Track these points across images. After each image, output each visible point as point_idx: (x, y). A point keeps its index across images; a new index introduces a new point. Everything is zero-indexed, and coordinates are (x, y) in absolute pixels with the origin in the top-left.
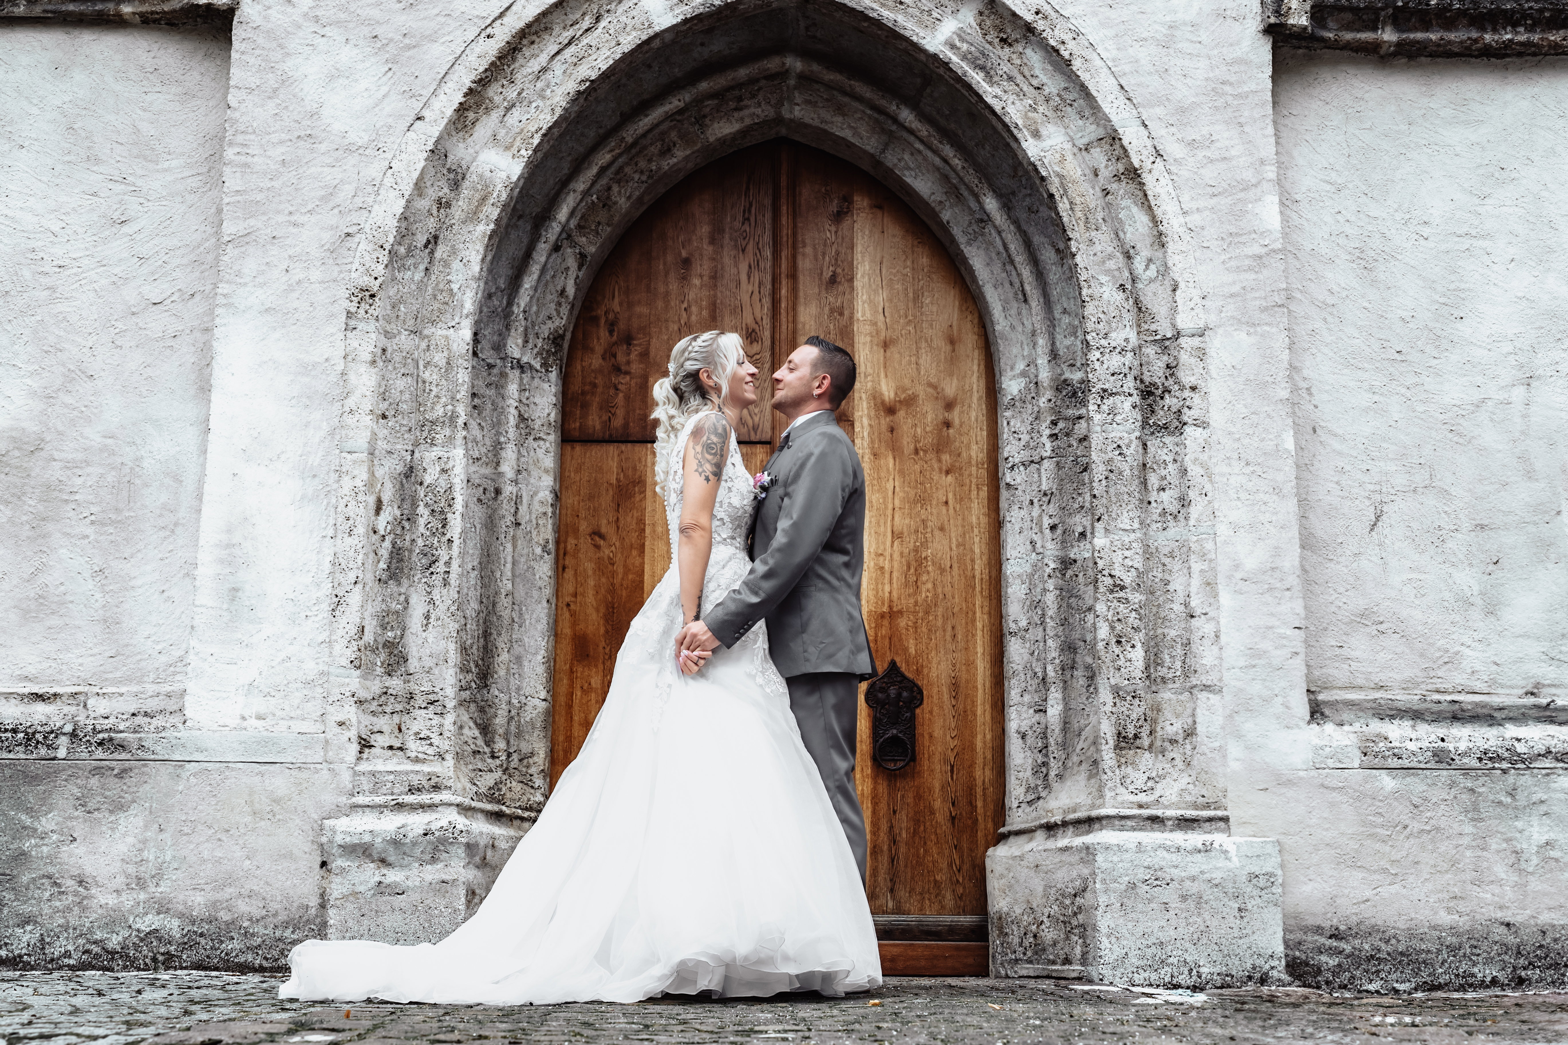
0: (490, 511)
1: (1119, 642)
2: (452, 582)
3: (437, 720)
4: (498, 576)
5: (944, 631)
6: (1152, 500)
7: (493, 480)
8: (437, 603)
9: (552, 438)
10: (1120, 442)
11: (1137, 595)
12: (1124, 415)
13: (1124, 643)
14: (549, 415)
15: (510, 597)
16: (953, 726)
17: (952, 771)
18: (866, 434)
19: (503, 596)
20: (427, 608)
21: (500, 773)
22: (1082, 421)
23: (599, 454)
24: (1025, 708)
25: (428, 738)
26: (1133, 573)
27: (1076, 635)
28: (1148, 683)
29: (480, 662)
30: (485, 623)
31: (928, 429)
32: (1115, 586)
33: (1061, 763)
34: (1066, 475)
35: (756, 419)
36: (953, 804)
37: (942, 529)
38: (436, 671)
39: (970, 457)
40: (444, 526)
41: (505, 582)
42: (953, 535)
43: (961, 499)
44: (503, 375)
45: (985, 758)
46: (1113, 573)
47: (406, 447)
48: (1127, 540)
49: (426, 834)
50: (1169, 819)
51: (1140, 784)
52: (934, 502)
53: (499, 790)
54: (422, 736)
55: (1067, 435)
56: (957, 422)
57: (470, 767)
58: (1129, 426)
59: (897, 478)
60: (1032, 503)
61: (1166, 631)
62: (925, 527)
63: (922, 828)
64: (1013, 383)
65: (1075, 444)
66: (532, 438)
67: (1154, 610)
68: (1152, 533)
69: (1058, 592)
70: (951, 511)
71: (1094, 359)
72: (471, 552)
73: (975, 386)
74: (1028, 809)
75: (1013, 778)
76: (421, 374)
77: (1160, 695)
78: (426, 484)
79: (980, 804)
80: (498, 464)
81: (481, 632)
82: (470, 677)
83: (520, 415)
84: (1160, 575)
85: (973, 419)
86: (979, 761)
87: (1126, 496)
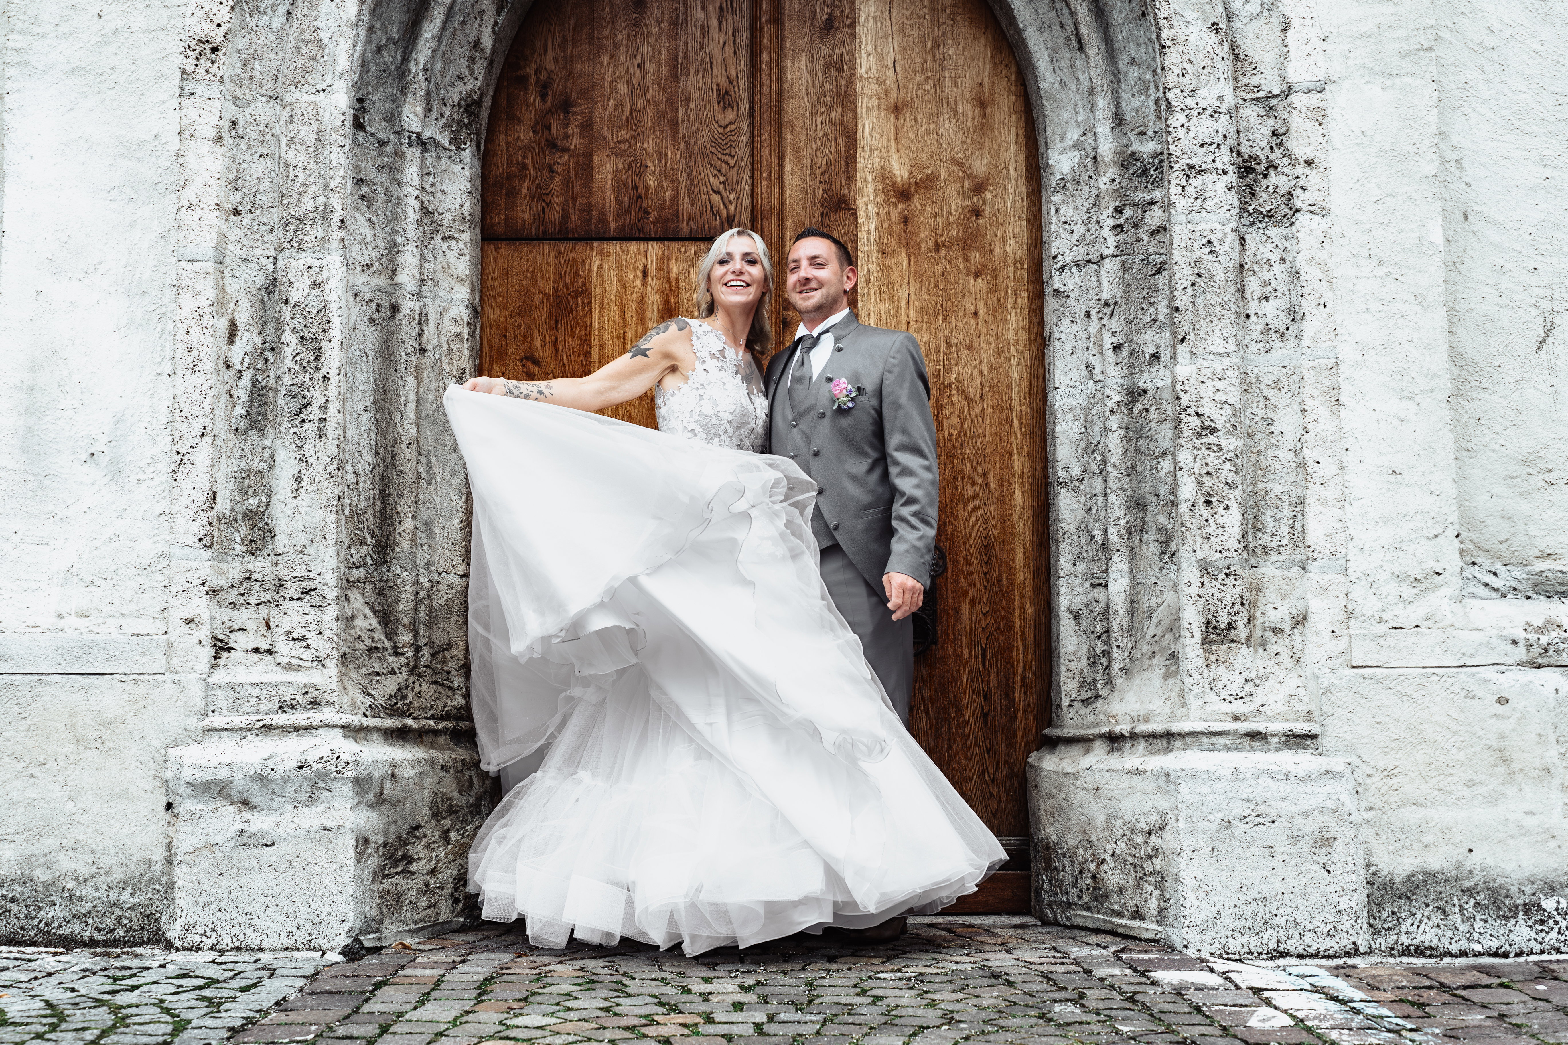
0: (385, 334)
1: (1208, 503)
2: (330, 433)
3: (314, 614)
4: (398, 419)
5: (973, 478)
6: (1251, 312)
7: (388, 293)
8: (311, 461)
9: (466, 236)
10: (1211, 237)
11: (1232, 440)
12: (1216, 200)
13: (1215, 503)
14: (462, 206)
15: (415, 446)
16: (985, 599)
17: (984, 656)
18: (872, 226)
19: (404, 446)
20: (298, 467)
21: (405, 674)
22: (1155, 208)
23: (531, 256)
24: (1079, 580)
25: (303, 638)
26: (1228, 410)
27: (1146, 488)
28: (1245, 555)
29: (377, 531)
30: (382, 480)
31: (951, 219)
32: (1203, 428)
33: (1126, 654)
34: (1134, 278)
35: (732, 208)
36: (985, 697)
37: (970, 348)
38: (311, 550)
39: (1006, 255)
40: (317, 359)
41: (407, 427)
42: (984, 355)
43: (995, 309)
44: (399, 155)
45: (1025, 639)
46: (1201, 411)
47: (266, 253)
48: (1219, 366)
49: (300, 767)
50: (1272, 735)
51: (1235, 689)
52: (960, 313)
53: (404, 697)
54: (295, 636)
55: (1136, 226)
56: (989, 208)
57: (364, 671)
58: (1223, 214)
59: (912, 282)
60: (1088, 315)
61: (1269, 486)
62: (949, 345)
63: (945, 728)
64: (1063, 157)
65: (1146, 238)
66: (439, 237)
67: (1254, 458)
68: (1251, 357)
69: (1123, 432)
70: (982, 324)
71: (1178, 124)
72: (362, 388)
73: (1012, 162)
74: (1084, 711)
75: (1063, 669)
76: (283, 154)
77: (1261, 570)
78: (292, 303)
79: (1018, 697)
80: (394, 272)
81: (377, 492)
82: (364, 550)
83: (423, 207)
84: (1261, 413)
85: (1009, 205)
86: (1018, 643)
87: (1218, 309)
